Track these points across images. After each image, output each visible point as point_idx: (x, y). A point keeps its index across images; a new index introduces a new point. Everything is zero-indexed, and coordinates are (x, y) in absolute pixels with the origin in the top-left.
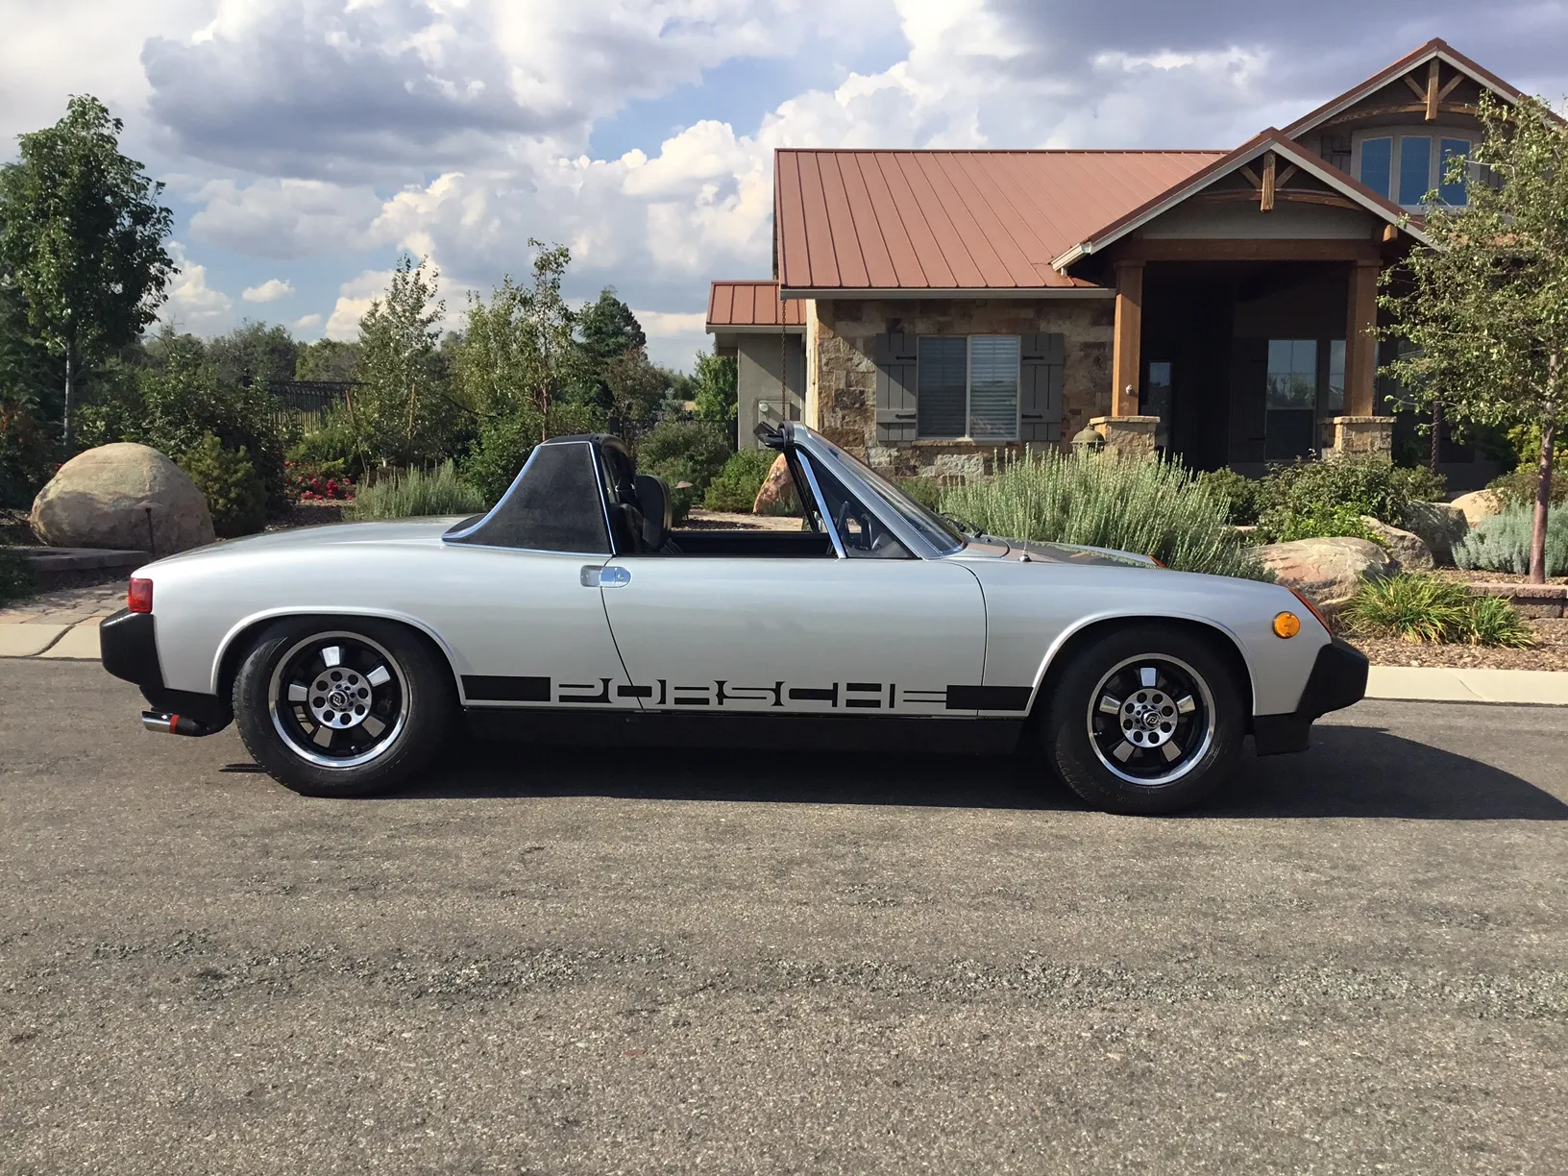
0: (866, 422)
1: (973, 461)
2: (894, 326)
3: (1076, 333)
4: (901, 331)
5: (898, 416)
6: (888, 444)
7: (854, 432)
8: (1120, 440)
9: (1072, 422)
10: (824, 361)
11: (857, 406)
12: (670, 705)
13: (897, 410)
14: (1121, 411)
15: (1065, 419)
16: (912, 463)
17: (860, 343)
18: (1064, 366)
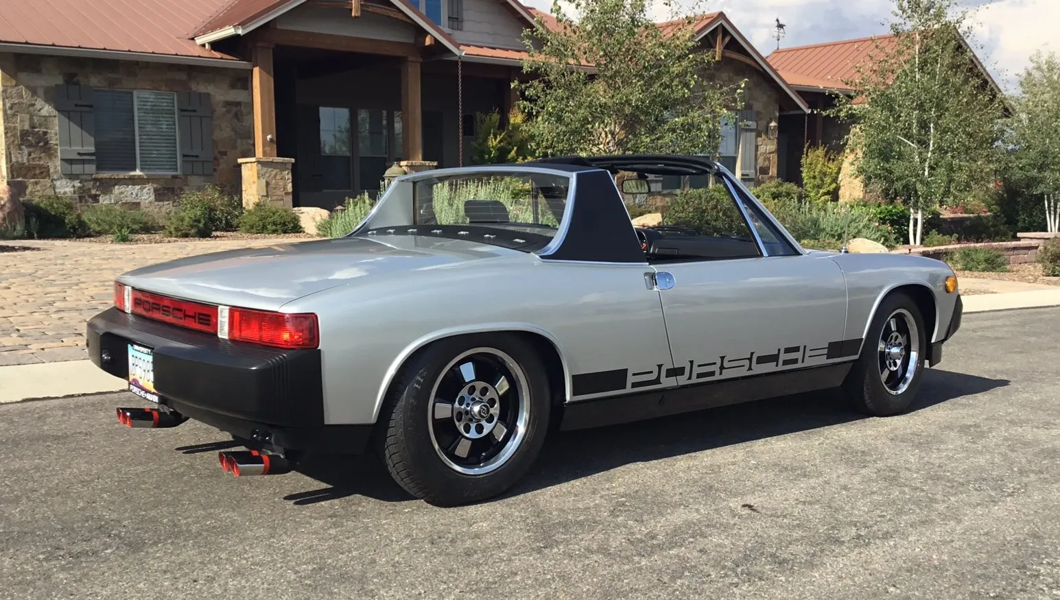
0: (51, 159)
1: (145, 191)
2: (70, 79)
3: (220, 94)
4: (77, 83)
5: (79, 154)
6: (71, 177)
7: (40, 167)
8: (267, 175)
9: (221, 161)
10: (8, 105)
11: (41, 144)
12: (694, 380)
13: (79, 148)
14: (265, 154)
15: (215, 158)
16: (93, 192)
17: (41, 92)
18: (211, 118)
